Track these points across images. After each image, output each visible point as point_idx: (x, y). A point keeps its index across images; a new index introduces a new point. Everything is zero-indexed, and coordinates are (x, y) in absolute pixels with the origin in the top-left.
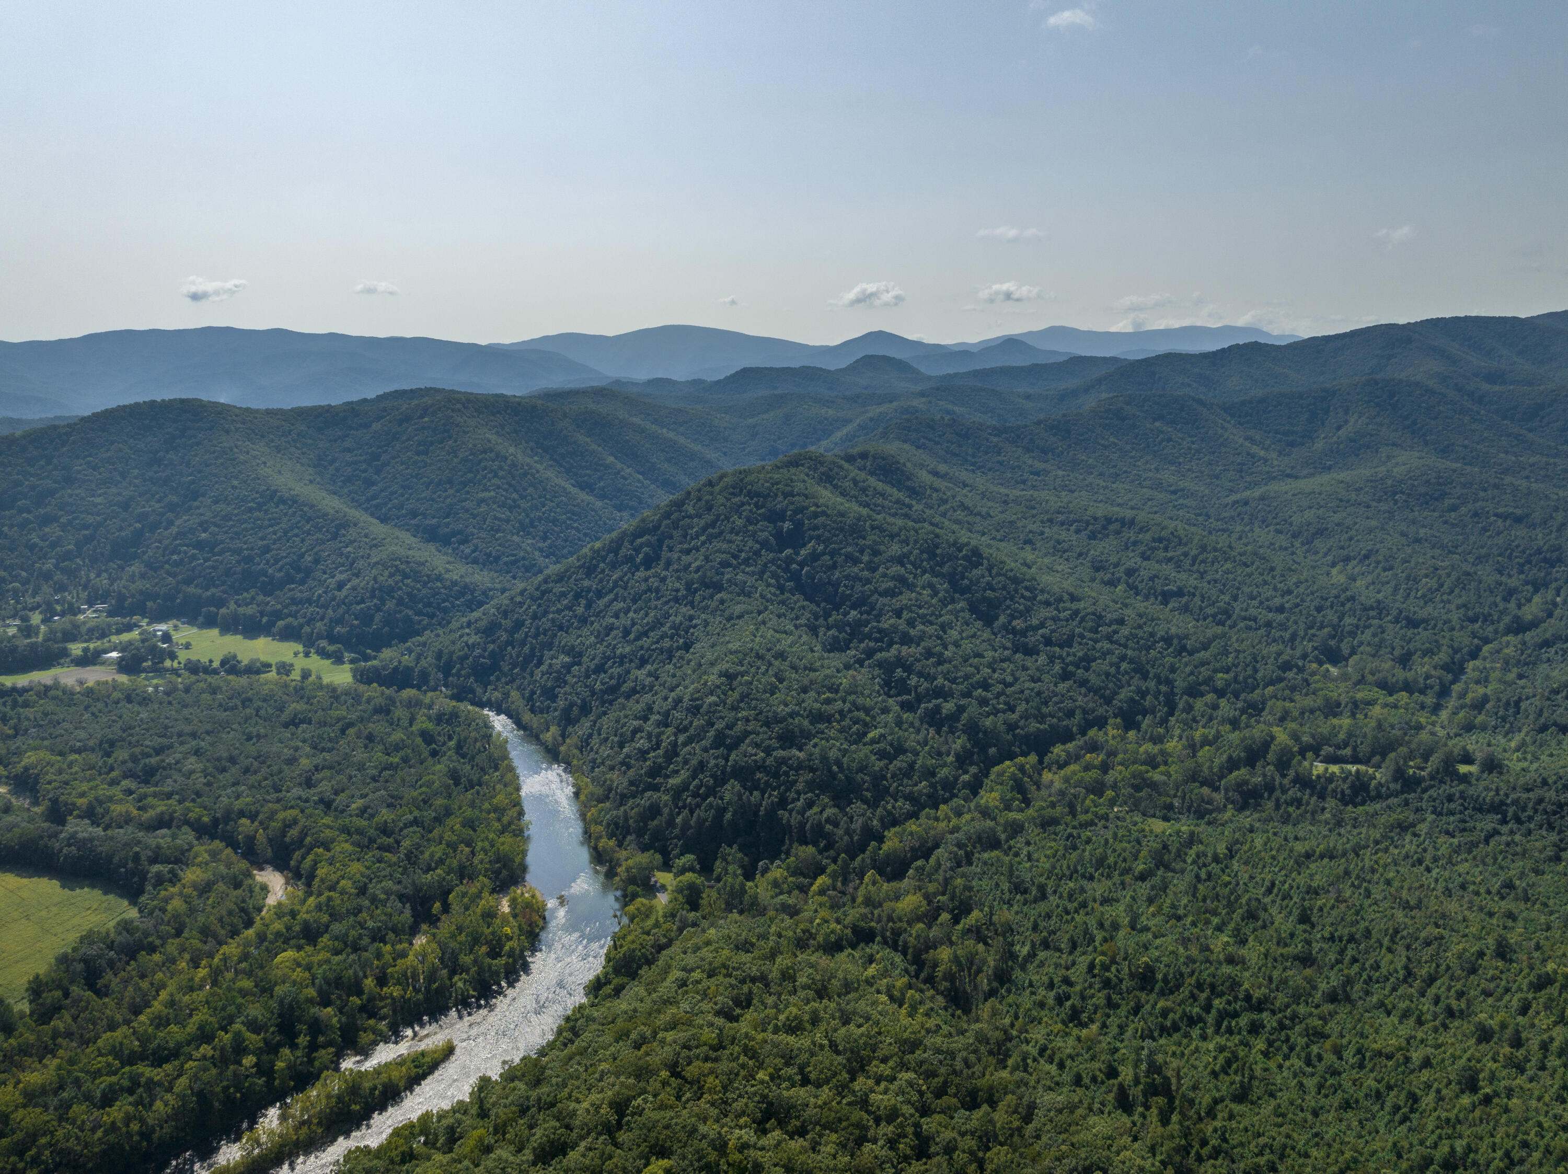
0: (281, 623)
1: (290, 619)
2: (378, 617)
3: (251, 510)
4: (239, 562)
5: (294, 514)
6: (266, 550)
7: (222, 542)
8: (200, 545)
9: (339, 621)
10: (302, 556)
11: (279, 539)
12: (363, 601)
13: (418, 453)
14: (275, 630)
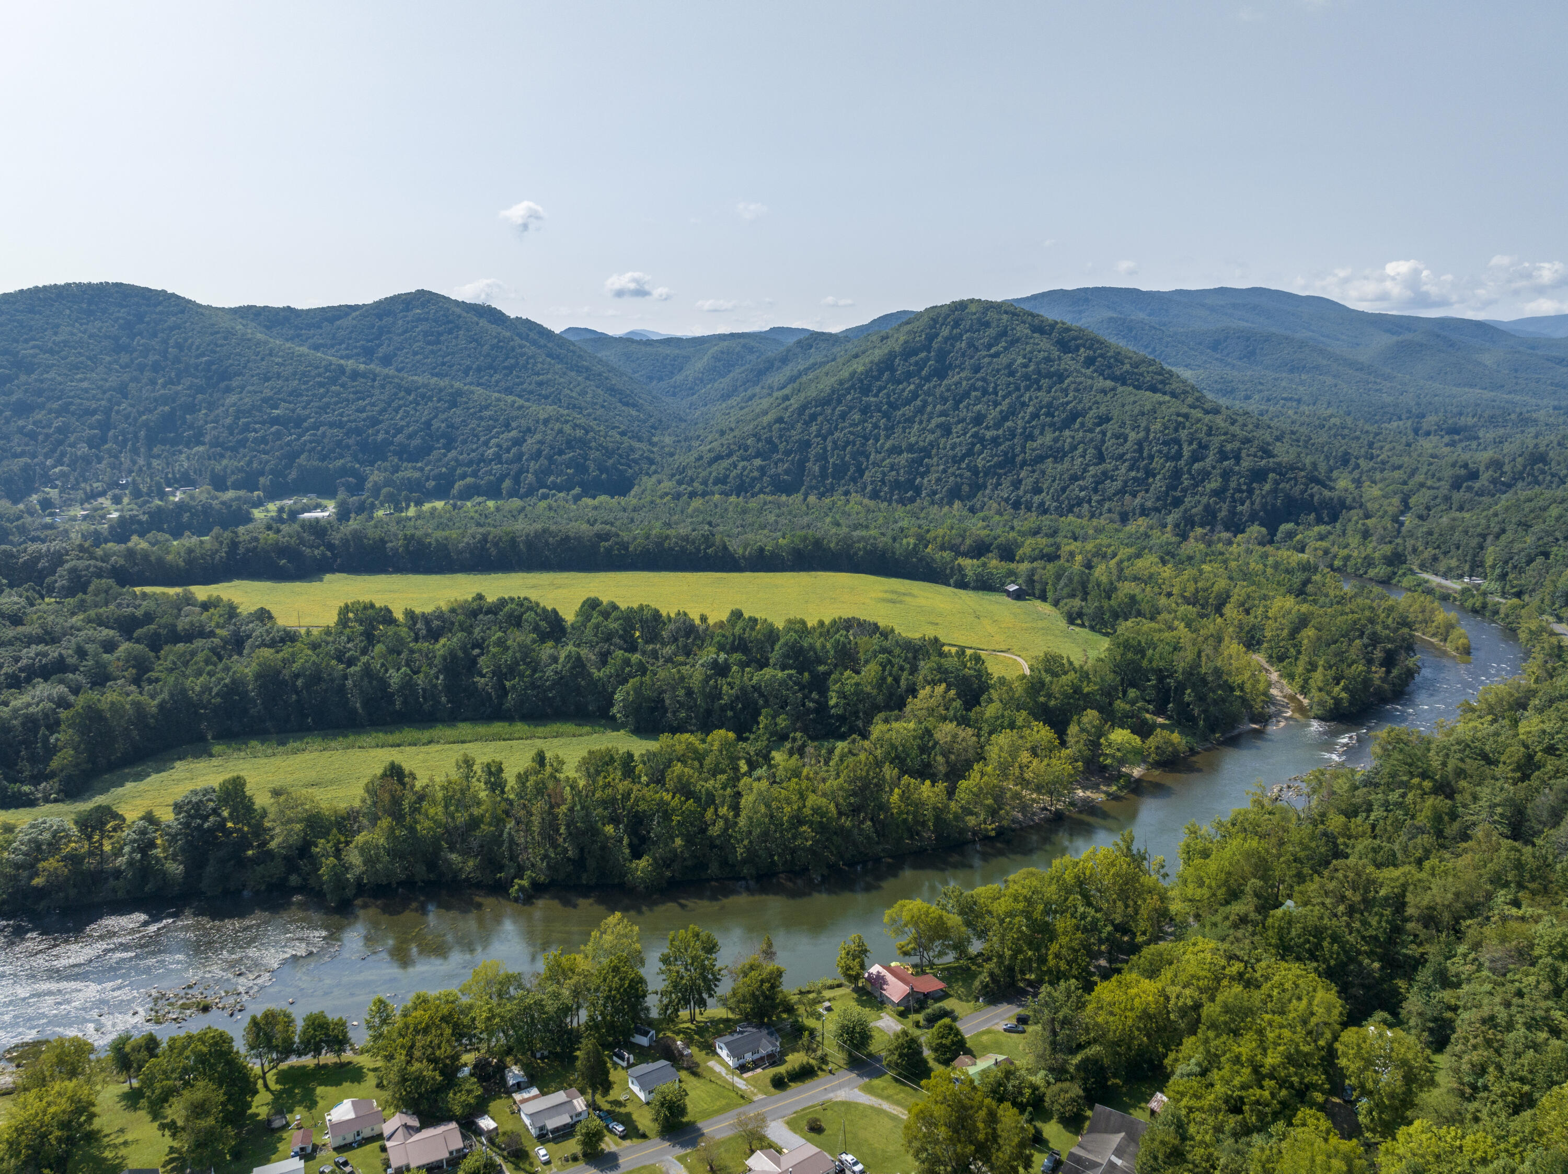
0: (459, 485)
1: (469, 480)
2: (592, 466)
3: (321, 385)
4: (348, 434)
5: (383, 387)
6: (374, 422)
7: (309, 417)
8: (275, 421)
9: (547, 472)
10: (428, 424)
11: (384, 410)
12: (561, 452)
13: (429, 343)
14: (455, 491)
